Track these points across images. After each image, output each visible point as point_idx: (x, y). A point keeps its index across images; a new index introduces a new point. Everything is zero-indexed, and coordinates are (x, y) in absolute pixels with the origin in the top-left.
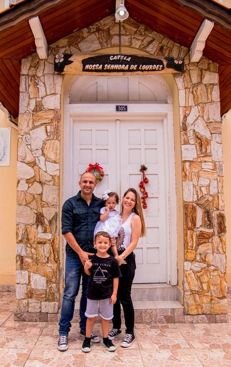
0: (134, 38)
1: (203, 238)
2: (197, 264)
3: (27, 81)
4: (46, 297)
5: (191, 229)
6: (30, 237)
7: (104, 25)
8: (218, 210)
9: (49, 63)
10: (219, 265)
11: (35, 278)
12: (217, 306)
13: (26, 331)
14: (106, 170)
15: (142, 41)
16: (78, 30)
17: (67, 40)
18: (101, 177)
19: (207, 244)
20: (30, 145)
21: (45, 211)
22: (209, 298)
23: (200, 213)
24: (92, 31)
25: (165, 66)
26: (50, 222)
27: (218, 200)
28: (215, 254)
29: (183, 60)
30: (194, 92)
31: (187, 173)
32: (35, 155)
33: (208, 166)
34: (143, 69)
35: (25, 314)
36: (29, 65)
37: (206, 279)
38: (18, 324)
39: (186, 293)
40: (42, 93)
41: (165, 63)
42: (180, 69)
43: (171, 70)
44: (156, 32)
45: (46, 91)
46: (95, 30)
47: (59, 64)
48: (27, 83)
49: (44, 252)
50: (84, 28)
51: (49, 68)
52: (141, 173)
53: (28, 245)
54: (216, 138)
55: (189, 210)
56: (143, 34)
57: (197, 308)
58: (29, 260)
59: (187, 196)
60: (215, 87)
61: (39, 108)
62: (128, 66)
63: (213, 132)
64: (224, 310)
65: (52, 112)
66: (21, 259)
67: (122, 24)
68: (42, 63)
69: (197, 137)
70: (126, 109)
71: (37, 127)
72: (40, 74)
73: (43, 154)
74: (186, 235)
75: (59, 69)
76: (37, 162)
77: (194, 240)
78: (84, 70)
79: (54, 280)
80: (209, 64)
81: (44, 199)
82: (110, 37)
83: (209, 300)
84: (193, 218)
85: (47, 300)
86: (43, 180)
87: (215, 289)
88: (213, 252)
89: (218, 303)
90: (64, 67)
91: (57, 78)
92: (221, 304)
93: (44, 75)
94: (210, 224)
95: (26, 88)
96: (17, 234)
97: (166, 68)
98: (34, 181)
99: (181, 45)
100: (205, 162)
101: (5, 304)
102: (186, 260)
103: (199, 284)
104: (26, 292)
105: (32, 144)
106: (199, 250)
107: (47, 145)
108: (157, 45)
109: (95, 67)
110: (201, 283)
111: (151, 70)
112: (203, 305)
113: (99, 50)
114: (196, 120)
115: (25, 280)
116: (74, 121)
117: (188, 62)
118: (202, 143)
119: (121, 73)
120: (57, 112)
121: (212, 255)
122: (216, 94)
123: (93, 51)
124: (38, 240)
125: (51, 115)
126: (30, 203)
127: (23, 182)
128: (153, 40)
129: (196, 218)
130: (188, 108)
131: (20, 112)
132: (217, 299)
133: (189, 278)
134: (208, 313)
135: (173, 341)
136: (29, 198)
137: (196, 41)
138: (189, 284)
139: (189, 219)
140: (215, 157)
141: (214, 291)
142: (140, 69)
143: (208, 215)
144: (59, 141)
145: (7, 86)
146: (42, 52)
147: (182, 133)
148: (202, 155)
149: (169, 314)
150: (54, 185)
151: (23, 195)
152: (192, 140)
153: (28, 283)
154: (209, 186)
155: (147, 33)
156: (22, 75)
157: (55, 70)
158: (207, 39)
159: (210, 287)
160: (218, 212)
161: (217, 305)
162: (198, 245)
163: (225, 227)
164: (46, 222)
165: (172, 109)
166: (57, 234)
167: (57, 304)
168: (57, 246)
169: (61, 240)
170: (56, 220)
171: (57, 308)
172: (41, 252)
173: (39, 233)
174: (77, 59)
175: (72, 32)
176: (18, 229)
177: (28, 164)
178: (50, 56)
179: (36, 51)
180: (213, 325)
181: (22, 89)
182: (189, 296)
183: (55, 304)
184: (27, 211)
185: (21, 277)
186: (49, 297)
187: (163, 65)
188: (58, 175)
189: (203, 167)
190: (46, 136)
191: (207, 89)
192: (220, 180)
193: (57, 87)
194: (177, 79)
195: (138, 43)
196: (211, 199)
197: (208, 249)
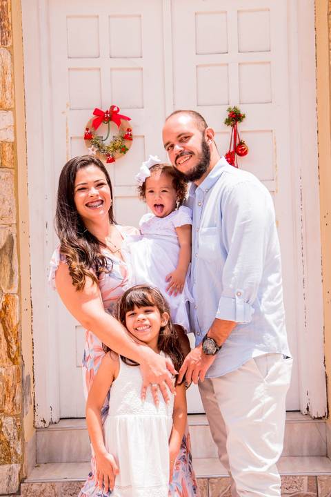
18: (126, 143)
52: (230, 129)
79: (8, 407)
144: (10, 50)
149: (305, 491)
166: (15, 290)
167: (16, 468)
168: (15, 322)
169: (26, 305)
170: (11, 257)
171: (16, 479)
183: (11, 469)
188: (12, 139)
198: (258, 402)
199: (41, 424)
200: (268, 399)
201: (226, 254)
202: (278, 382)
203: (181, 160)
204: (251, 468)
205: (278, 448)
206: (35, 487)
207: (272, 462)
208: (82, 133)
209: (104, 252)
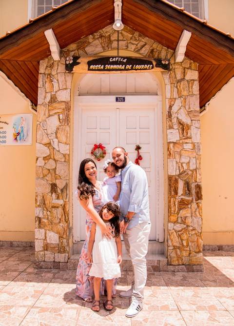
0: (130, 43)
1: (183, 204)
2: (178, 225)
3: (44, 78)
4: (58, 249)
5: (174, 197)
6: (46, 202)
7: (106, 32)
8: (196, 182)
9: (62, 64)
10: (196, 226)
11: (50, 234)
12: (194, 259)
13: (42, 275)
14: (108, 149)
15: (137, 45)
16: (84, 37)
17: (75, 45)
18: (104, 155)
19: (186, 209)
20: (46, 130)
21: (58, 182)
22: (188, 252)
23: (181, 185)
24: (96, 37)
26: (62, 190)
27: (196, 173)
28: (193, 217)
29: (169, 60)
30: (178, 87)
31: (172, 152)
32: (50, 138)
33: (188, 147)
34: (137, 68)
35: (42, 263)
36: (45, 65)
37: (185, 237)
38: (37, 270)
39: (169, 248)
40: (56, 88)
41: (154, 63)
42: (166, 67)
43: (159, 70)
44: (148, 37)
45: (59, 86)
46: (98, 37)
47: (69, 65)
48: (44, 81)
49: (57, 214)
50: (90, 35)
51: (62, 68)
52: (137, 152)
53: (45, 209)
54: (196, 124)
55: (173, 182)
56: (138, 39)
57: (178, 260)
58: (45, 221)
59: (171, 171)
60: (195, 82)
61: (53, 99)
62: (124, 66)
63: (193, 119)
64: (200, 262)
65: (63, 104)
66: (40, 219)
67: (120, 32)
68: (56, 63)
69: (180, 123)
70: (124, 100)
71: (52, 115)
72: (54, 73)
73: (57, 138)
74: (170, 202)
75: (69, 68)
76: (52, 143)
77: (177, 206)
78: (89, 69)
79: (64, 236)
81: (57, 173)
82: (110, 42)
83: (188, 254)
84: (175, 189)
85: (60, 252)
86: (56, 158)
87: (193, 245)
88: (192, 216)
89: (195, 256)
90: (73, 67)
91: (68, 76)
92: (197, 257)
93: (57, 74)
94: (189, 193)
95: (43, 84)
96: (36, 200)
97: (155, 67)
98: (49, 159)
99: (168, 48)
100: (186, 143)
101: (28, 256)
102: (169, 221)
103: (180, 241)
104: (43, 245)
105: (48, 128)
106: (180, 214)
107: (60, 130)
108: (148, 49)
109: (98, 67)
110: (182, 240)
111: (143, 69)
112: (183, 258)
114: (179, 109)
115: (42, 236)
116: (82, 110)
117: (174, 62)
118: (184, 128)
119: (119, 72)
120: (67, 103)
121: (191, 218)
122: (196, 88)
123: (97, 54)
124: (53, 205)
125: (63, 106)
126: (46, 176)
127: (40, 159)
128: (146, 44)
129: (177, 188)
130: (173, 100)
131: (39, 103)
132: (194, 253)
133: (172, 236)
134: (187, 264)
136: (45, 172)
137: (179, 46)
138: (172, 241)
139: (172, 189)
140: (194, 140)
141: (192, 247)
142: (134, 68)
143: (188, 186)
144: (70, 127)
145: (29, 81)
146: (55, 55)
147: (167, 119)
148: (184, 138)
149: (156, 264)
150: (65, 161)
151: (41, 170)
152: (176, 125)
153: (44, 238)
154: (189, 163)
155: (140, 38)
156: (40, 74)
157: (66, 70)
158: (188, 44)
159: (188, 243)
160: (196, 183)
161: (195, 258)
162: (180, 209)
163: (202, 195)
164: (59, 191)
165: (161, 100)
166: (67, 200)
167: (67, 255)
168: (67, 210)
169: (71, 205)
170: (67, 190)
171: (67, 258)
172: (55, 215)
173: (53, 200)
174: (83, 61)
175: (80, 38)
176: (37, 196)
177: (45, 145)
178: (62, 58)
179: (51, 55)
180: (190, 273)
181: (40, 84)
182: (171, 251)
183: (65, 255)
184: (43, 182)
185: (39, 234)
186: (61, 249)
187: (153, 65)
188: (69, 153)
189: (184, 148)
190: (59, 122)
191: (189, 84)
192: (198, 158)
193: (68, 84)
194: (164, 76)
195: (133, 47)
196: (190, 173)
197: (188, 213)
198: (140, 237)
199: (75, 242)
200: (143, 236)
201: (131, 191)
202: (146, 231)
203: (118, 162)
204: (137, 258)
205: (146, 252)
206: (72, 261)
207: (143, 256)
208: (90, 151)
209: (95, 189)
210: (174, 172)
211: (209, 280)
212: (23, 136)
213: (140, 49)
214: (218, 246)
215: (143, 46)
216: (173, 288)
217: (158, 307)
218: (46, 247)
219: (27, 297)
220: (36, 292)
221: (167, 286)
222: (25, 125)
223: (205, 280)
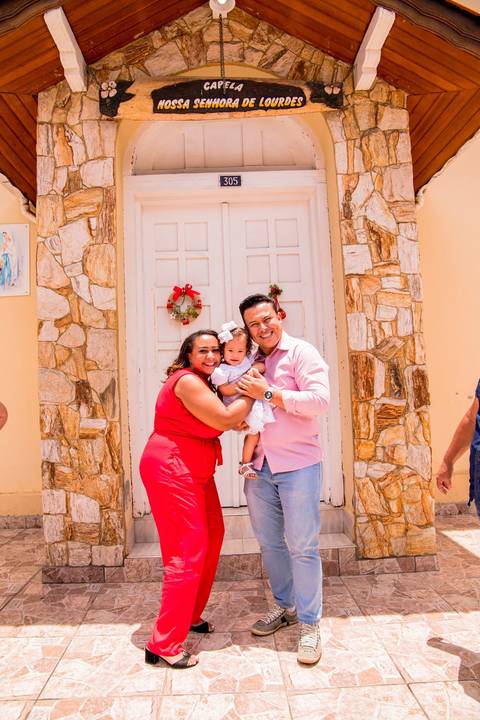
0: (249, 48)
1: (387, 417)
2: (377, 466)
3: (50, 134)
4: (100, 536)
5: (366, 401)
6: (66, 427)
7: (192, 24)
8: (415, 364)
9: (91, 99)
10: (417, 465)
11: (78, 502)
12: (416, 542)
13: (63, 601)
14: (205, 296)
15: (265, 53)
16: (143, 35)
17: (121, 55)
18: (197, 311)
19: (395, 428)
20: (60, 255)
21: (91, 378)
22: (403, 526)
23: (380, 372)
24: (169, 35)
25: (308, 99)
26: (103, 397)
27: (414, 344)
28: (410, 445)
29: (341, 86)
30: (365, 147)
31: (355, 298)
32: (69, 274)
33: (393, 284)
34: (267, 105)
35: (62, 570)
36: (53, 104)
37: (395, 492)
38: (50, 589)
39: (359, 520)
40: (79, 155)
41: (308, 93)
42: (335, 102)
43: (320, 107)
44: (289, 34)
45: (86, 152)
46: (174, 35)
47: (108, 101)
48: (50, 139)
49: (93, 453)
50: (154, 30)
51: (92, 109)
54: (407, 232)
55: (361, 366)
56: (266, 39)
57: (380, 547)
58: (66, 470)
59: (355, 341)
60: (401, 135)
61: (74, 184)
62: (238, 100)
63: (400, 220)
64: (430, 547)
65: (98, 192)
66: (51, 468)
67: (225, 22)
68: (76, 100)
69: (371, 230)
70: (238, 181)
71: (72, 221)
72: (73, 120)
73: (85, 272)
75: (109, 108)
76: (74, 285)
77: (372, 422)
78: (156, 110)
79: (113, 505)
80: (390, 92)
81: (89, 355)
82: (203, 46)
83: (402, 531)
84: (367, 382)
85: (103, 542)
86: (86, 320)
87: (412, 510)
88: (407, 444)
89: (419, 535)
90: (118, 106)
91: (107, 128)
92: (424, 536)
93: (81, 123)
94: (399, 391)
95: (48, 147)
96: (41, 421)
97: (309, 103)
98: (70, 323)
99: (337, 58)
100: (388, 275)
101: (28, 551)
102: (357, 458)
103: (384, 502)
104: (62, 529)
105: (63, 252)
106: (380, 439)
107: (93, 255)
108: (291, 61)
109: (177, 105)
110: (387, 500)
111: (281, 108)
112: (392, 541)
113: (183, 72)
114: (369, 199)
115: (59, 507)
116: (142, 207)
117: (351, 91)
118: (380, 241)
119: (227, 115)
120: (108, 191)
121: (405, 448)
122: (404, 149)
123: (172, 75)
124: (81, 432)
125: (98, 198)
126: (63, 364)
127: (49, 326)
128: (285, 51)
129: (373, 381)
130: (353, 177)
131: (39, 194)
132: (417, 528)
133: (365, 491)
134: (400, 554)
135: (335, 609)
136: (61, 355)
137: (364, 50)
138: (364, 502)
139: (360, 382)
140: (405, 267)
141: (412, 514)
142: (261, 105)
143: (396, 374)
144: (115, 246)
146: (75, 78)
147: (343, 222)
148: (383, 263)
149: (330, 559)
150: (107, 328)
151: (50, 350)
152: (363, 236)
153: (65, 512)
154: (396, 320)
155: (272, 37)
156: (42, 123)
157: (102, 112)
158: (384, 45)
159: (402, 506)
160: (415, 368)
161: (418, 539)
162: (379, 429)
163: (428, 395)
164: (96, 399)
165: (323, 179)
166: (116, 419)
167: (121, 548)
168: (117, 442)
169: (124, 429)
170: (114, 394)
171: (120, 556)
172: (88, 455)
173: (82, 420)
174: (142, 91)
175: (131, 39)
176: (43, 412)
177: (58, 290)
178: (91, 86)
179: (63, 78)
180: (411, 575)
181: (41, 148)
182: (364, 526)
183: (117, 549)
184: (59, 379)
185: (53, 502)
186: (106, 536)
187: (305, 98)
188: (115, 308)
189: (384, 286)
190: (88, 238)
191: (388, 141)
192: (416, 308)
193: (106, 145)
194: (331, 123)
195: (257, 57)
196: (400, 344)
197: (398, 437)
199: (138, 515)
206: (134, 562)
208: (165, 304)
210: (362, 342)
211: (457, 592)
212: (10, 275)
213: (272, 63)
214: (457, 505)
215: (279, 55)
216: (378, 618)
217: (353, 675)
218: (71, 533)
219: (25, 671)
220: (46, 650)
221: (364, 615)
222: (11, 249)
223: (449, 593)
